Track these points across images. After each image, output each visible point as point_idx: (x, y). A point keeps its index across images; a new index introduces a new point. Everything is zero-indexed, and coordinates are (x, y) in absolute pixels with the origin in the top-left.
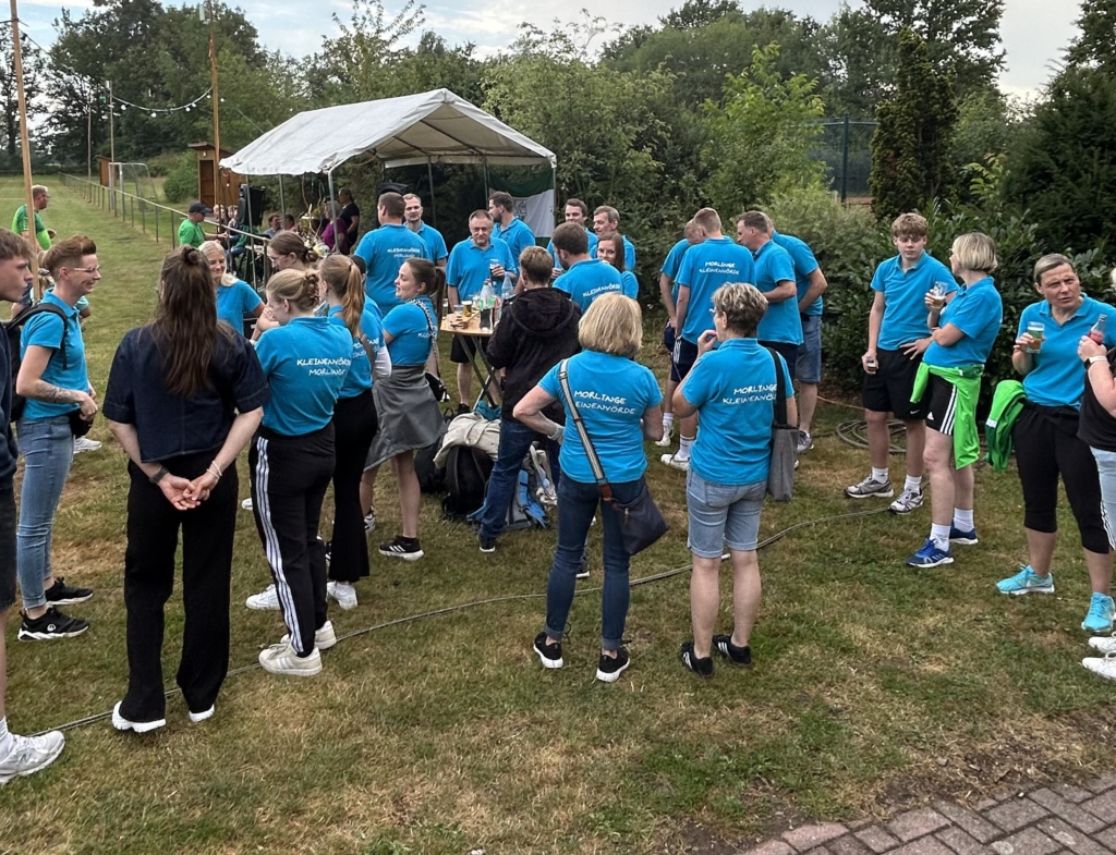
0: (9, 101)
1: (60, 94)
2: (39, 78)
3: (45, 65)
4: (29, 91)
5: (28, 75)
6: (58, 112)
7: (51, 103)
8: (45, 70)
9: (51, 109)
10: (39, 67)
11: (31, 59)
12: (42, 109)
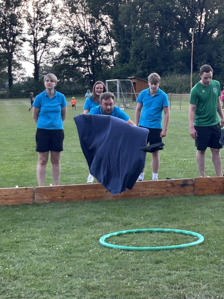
0: (35, 39)
3: (59, 10)
4: (48, 30)
5: (48, 19)
6: (69, 47)
7: (62, 39)
9: (62, 44)
10: (54, 12)
12: (55, 44)
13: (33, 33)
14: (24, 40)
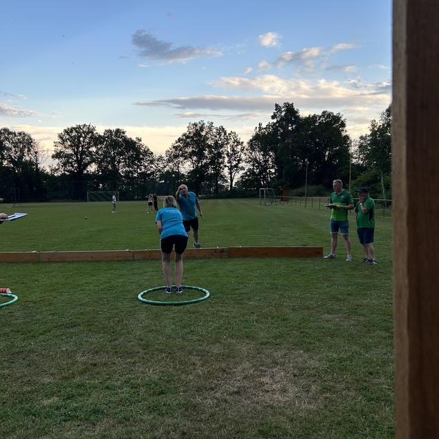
0: (231, 166)
1: (250, 162)
2: (242, 155)
3: (245, 149)
4: (239, 161)
5: (238, 154)
7: (246, 166)
8: (245, 151)
9: (246, 168)
10: (242, 150)
11: (239, 147)
12: (243, 168)
13: (230, 162)
14: (225, 166)
